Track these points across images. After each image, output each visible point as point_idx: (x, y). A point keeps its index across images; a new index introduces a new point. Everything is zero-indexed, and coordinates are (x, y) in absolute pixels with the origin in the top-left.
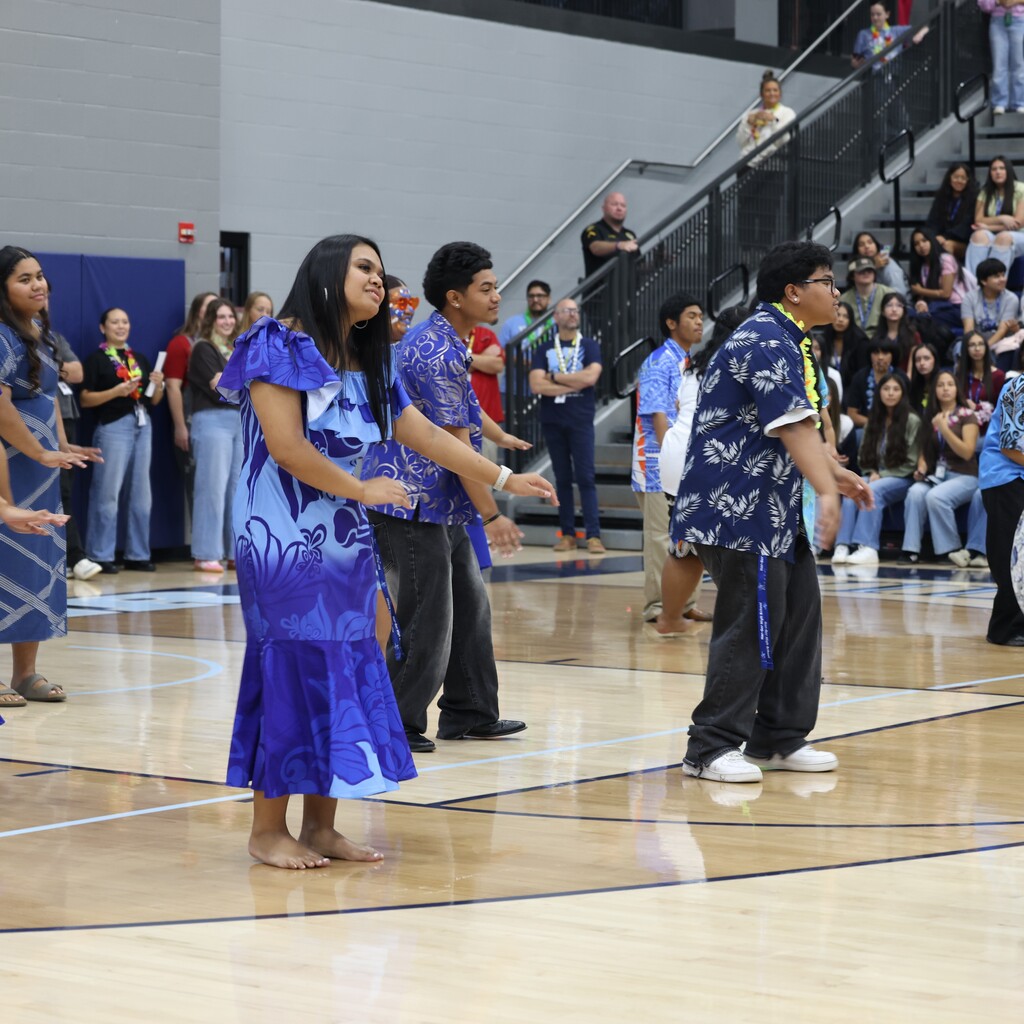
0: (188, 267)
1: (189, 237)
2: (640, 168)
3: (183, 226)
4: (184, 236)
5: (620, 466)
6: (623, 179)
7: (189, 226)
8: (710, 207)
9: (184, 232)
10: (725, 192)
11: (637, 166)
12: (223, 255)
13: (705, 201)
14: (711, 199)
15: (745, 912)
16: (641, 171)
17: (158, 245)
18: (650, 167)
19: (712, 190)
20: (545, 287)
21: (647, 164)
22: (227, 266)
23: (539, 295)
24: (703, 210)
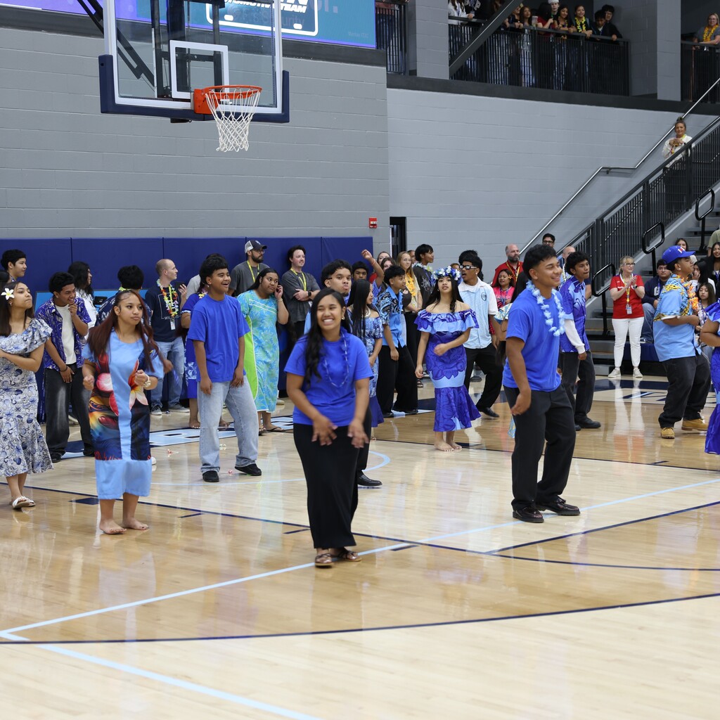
0: (374, 240)
1: (374, 225)
2: (608, 171)
3: (371, 220)
4: (372, 225)
5: (597, 330)
6: (598, 177)
7: (375, 220)
8: (643, 192)
9: (372, 223)
10: (651, 183)
11: (605, 170)
12: (393, 229)
13: (641, 189)
14: (644, 188)
15: (641, 628)
16: (608, 172)
17: (360, 231)
18: (612, 170)
19: (645, 183)
20: (553, 238)
21: (611, 169)
22: (395, 234)
23: (549, 242)
24: (640, 194)
